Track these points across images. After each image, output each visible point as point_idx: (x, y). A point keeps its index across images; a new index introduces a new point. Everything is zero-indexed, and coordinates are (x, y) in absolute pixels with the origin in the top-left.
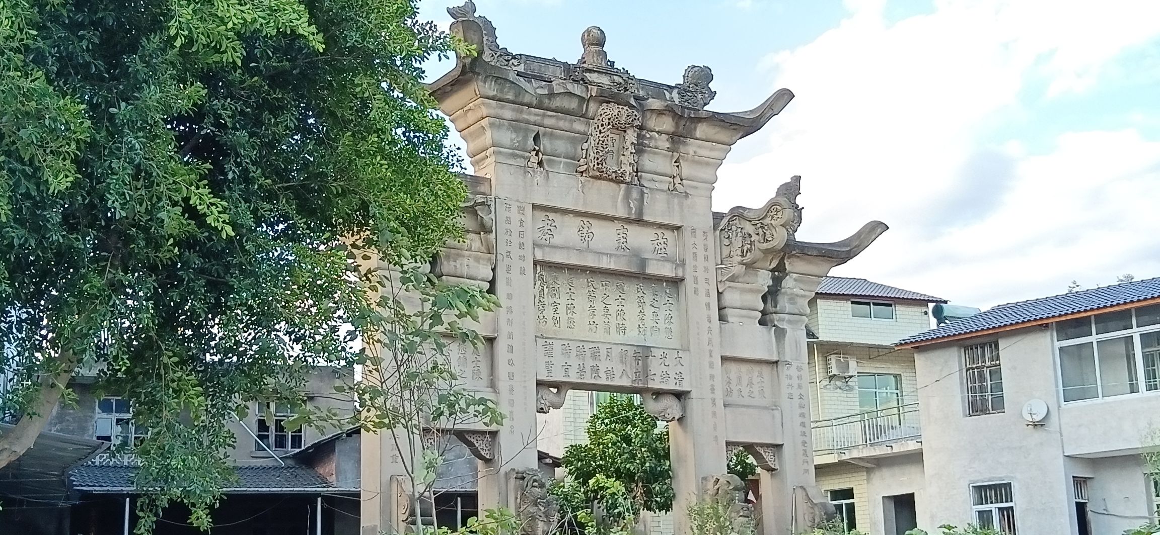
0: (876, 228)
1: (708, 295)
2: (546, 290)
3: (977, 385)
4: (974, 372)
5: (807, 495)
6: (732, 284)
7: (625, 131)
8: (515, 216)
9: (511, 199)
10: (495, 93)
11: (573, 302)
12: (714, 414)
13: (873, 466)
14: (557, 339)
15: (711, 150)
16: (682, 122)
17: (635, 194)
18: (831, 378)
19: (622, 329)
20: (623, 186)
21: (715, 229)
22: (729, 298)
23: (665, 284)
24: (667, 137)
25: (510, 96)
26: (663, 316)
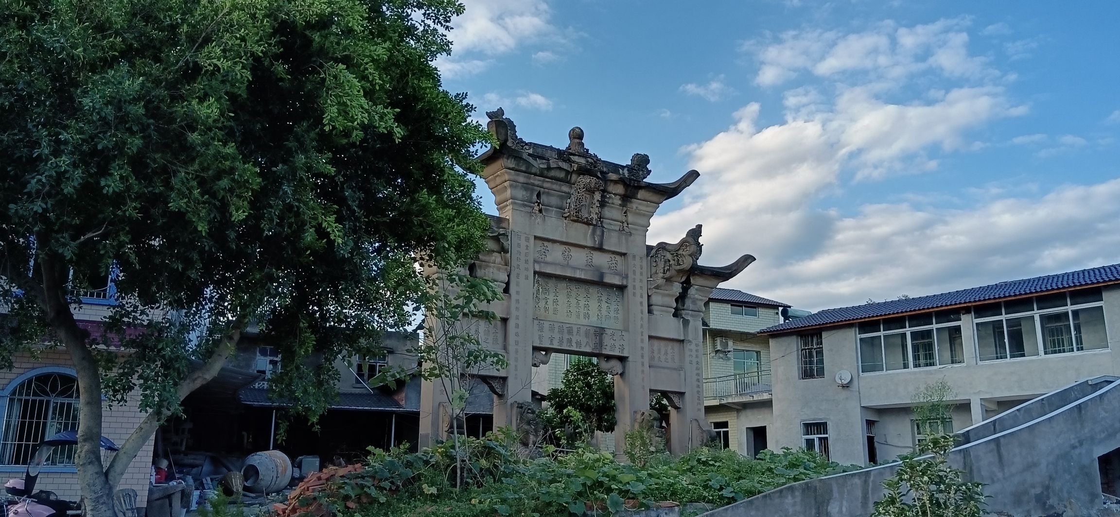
0: (748, 259)
1: (642, 296)
2: (541, 290)
3: (807, 360)
4: (806, 352)
5: (699, 425)
6: (657, 291)
7: (594, 193)
8: (523, 243)
9: (521, 232)
10: (514, 166)
11: (557, 298)
12: (643, 371)
13: (741, 408)
14: (546, 321)
15: (647, 206)
16: (630, 189)
17: (598, 232)
18: (717, 352)
19: (587, 316)
20: (591, 227)
21: (647, 256)
22: (655, 299)
23: (615, 289)
24: (620, 197)
25: (523, 168)
26: (613, 309)
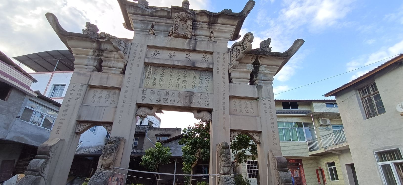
1: (224, 73)
2: (151, 73)
3: (368, 105)
4: (366, 100)
6: (234, 69)
7: (187, 21)
8: (139, 49)
9: (138, 44)
10: (134, 12)
11: (163, 77)
12: (224, 117)
13: (340, 153)
15: (226, 27)
16: (212, 18)
17: (193, 42)
18: (321, 125)
19: (185, 87)
20: (188, 40)
21: (228, 52)
22: (234, 75)
23: (206, 72)
24: (206, 23)
25: (140, 12)
26: (204, 83)
